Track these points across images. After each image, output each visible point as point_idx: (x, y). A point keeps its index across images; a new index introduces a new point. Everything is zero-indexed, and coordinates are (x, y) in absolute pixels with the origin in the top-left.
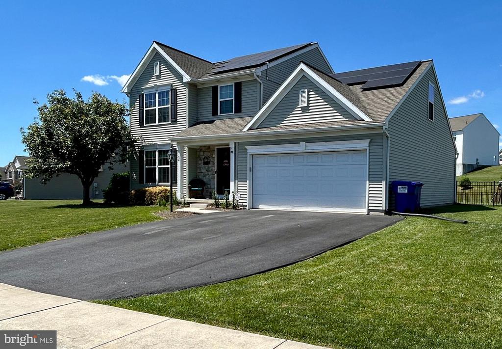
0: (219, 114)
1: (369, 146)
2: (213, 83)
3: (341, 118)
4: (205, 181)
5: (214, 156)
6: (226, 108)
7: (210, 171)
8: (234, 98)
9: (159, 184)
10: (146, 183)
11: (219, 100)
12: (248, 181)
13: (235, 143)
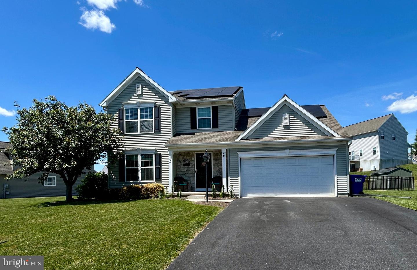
0: (197, 128)
1: (337, 153)
2: (191, 105)
3: (315, 134)
4: (185, 178)
5: (193, 159)
6: (204, 124)
7: (189, 171)
8: (211, 117)
9: (142, 181)
10: (127, 181)
11: (197, 118)
12: (239, 177)
13: (227, 149)
